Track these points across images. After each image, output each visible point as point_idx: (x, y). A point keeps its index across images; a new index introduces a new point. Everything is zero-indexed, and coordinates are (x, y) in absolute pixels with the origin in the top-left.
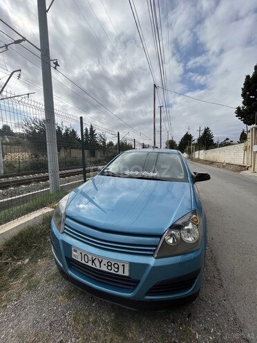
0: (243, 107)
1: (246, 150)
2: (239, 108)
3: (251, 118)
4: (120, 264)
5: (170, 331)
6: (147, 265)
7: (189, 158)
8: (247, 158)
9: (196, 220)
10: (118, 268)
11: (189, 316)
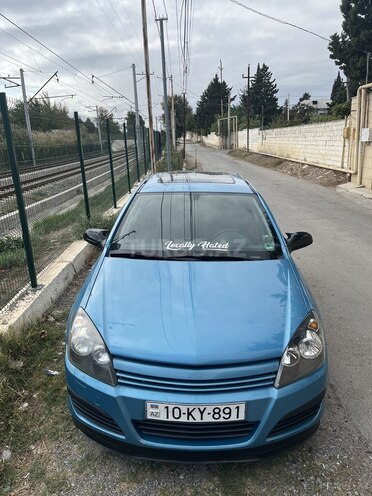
0: (344, 37)
1: (347, 137)
2: (335, 38)
3: (358, 65)
4: (233, 407)
5: (293, 472)
6: (268, 400)
7: (225, 147)
8: (350, 156)
9: (314, 325)
10: (230, 413)
11: (310, 450)
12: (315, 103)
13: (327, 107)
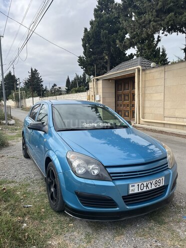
0: (83, 57)
2: (80, 58)
4: (161, 179)
10: (160, 182)
12: (60, 88)
13: (65, 90)
